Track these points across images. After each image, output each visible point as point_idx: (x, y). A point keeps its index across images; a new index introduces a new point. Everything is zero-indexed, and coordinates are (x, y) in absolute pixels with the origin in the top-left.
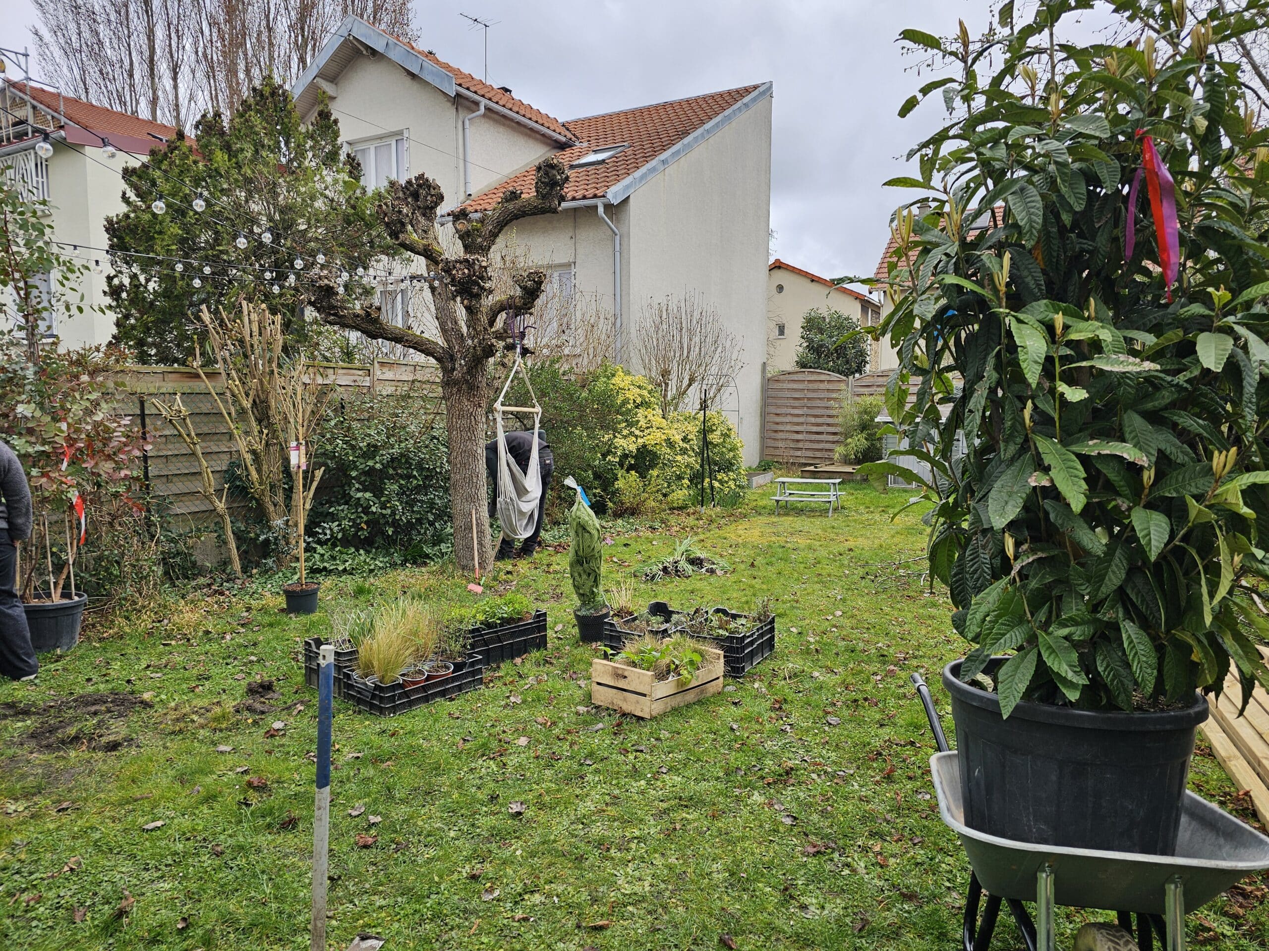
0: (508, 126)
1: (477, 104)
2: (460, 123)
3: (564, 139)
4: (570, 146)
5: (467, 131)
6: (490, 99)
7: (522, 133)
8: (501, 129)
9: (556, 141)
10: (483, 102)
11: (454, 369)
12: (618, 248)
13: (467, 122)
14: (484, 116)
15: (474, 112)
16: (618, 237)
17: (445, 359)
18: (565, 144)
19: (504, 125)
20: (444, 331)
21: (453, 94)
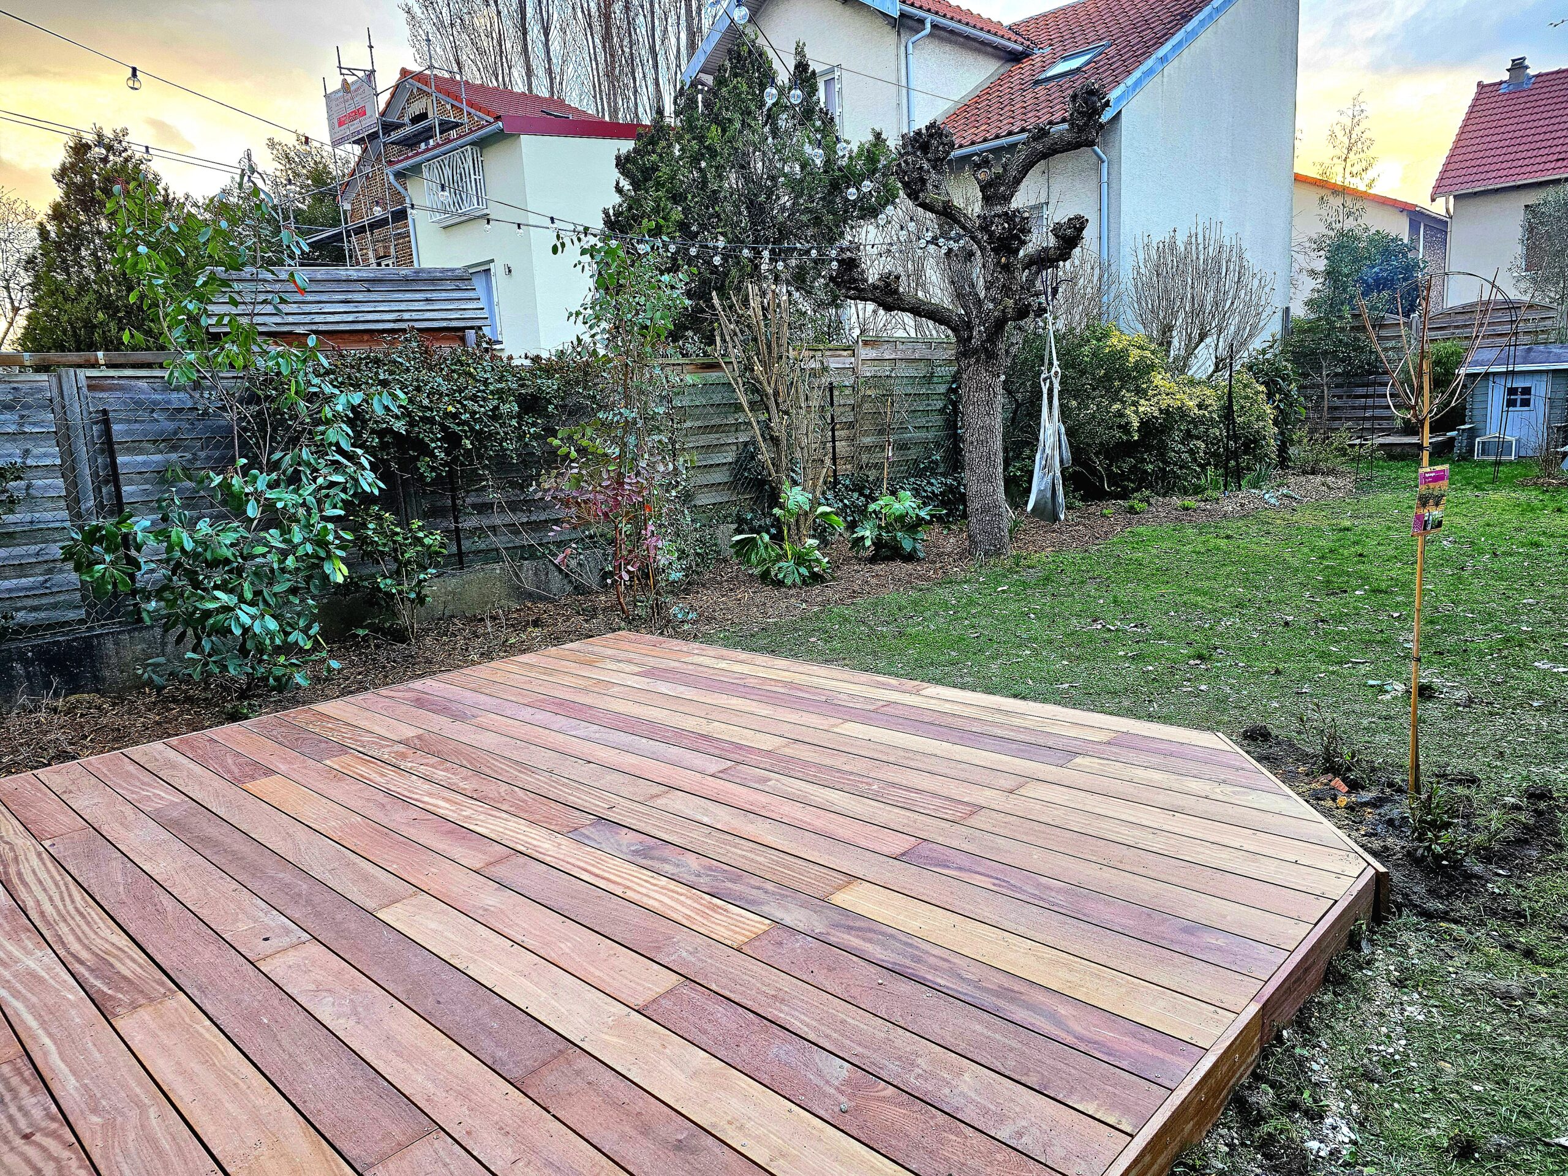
0: (956, 43)
1: (921, 21)
2: (903, 49)
3: (1021, 48)
4: (1027, 56)
5: (910, 57)
6: (937, 13)
7: (971, 49)
8: (948, 48)
9: (1010, 53)
10: (929, 18)
11: (970, 338)
12: (1105, 178)
13: (910, 46)
14: (930, 35)
15: (918, 32)
16: (1106, 164)
17: (961, 328)
18: (1022, 53)
19: (950, 42)
20: (959, 296)
21: (896, 15)
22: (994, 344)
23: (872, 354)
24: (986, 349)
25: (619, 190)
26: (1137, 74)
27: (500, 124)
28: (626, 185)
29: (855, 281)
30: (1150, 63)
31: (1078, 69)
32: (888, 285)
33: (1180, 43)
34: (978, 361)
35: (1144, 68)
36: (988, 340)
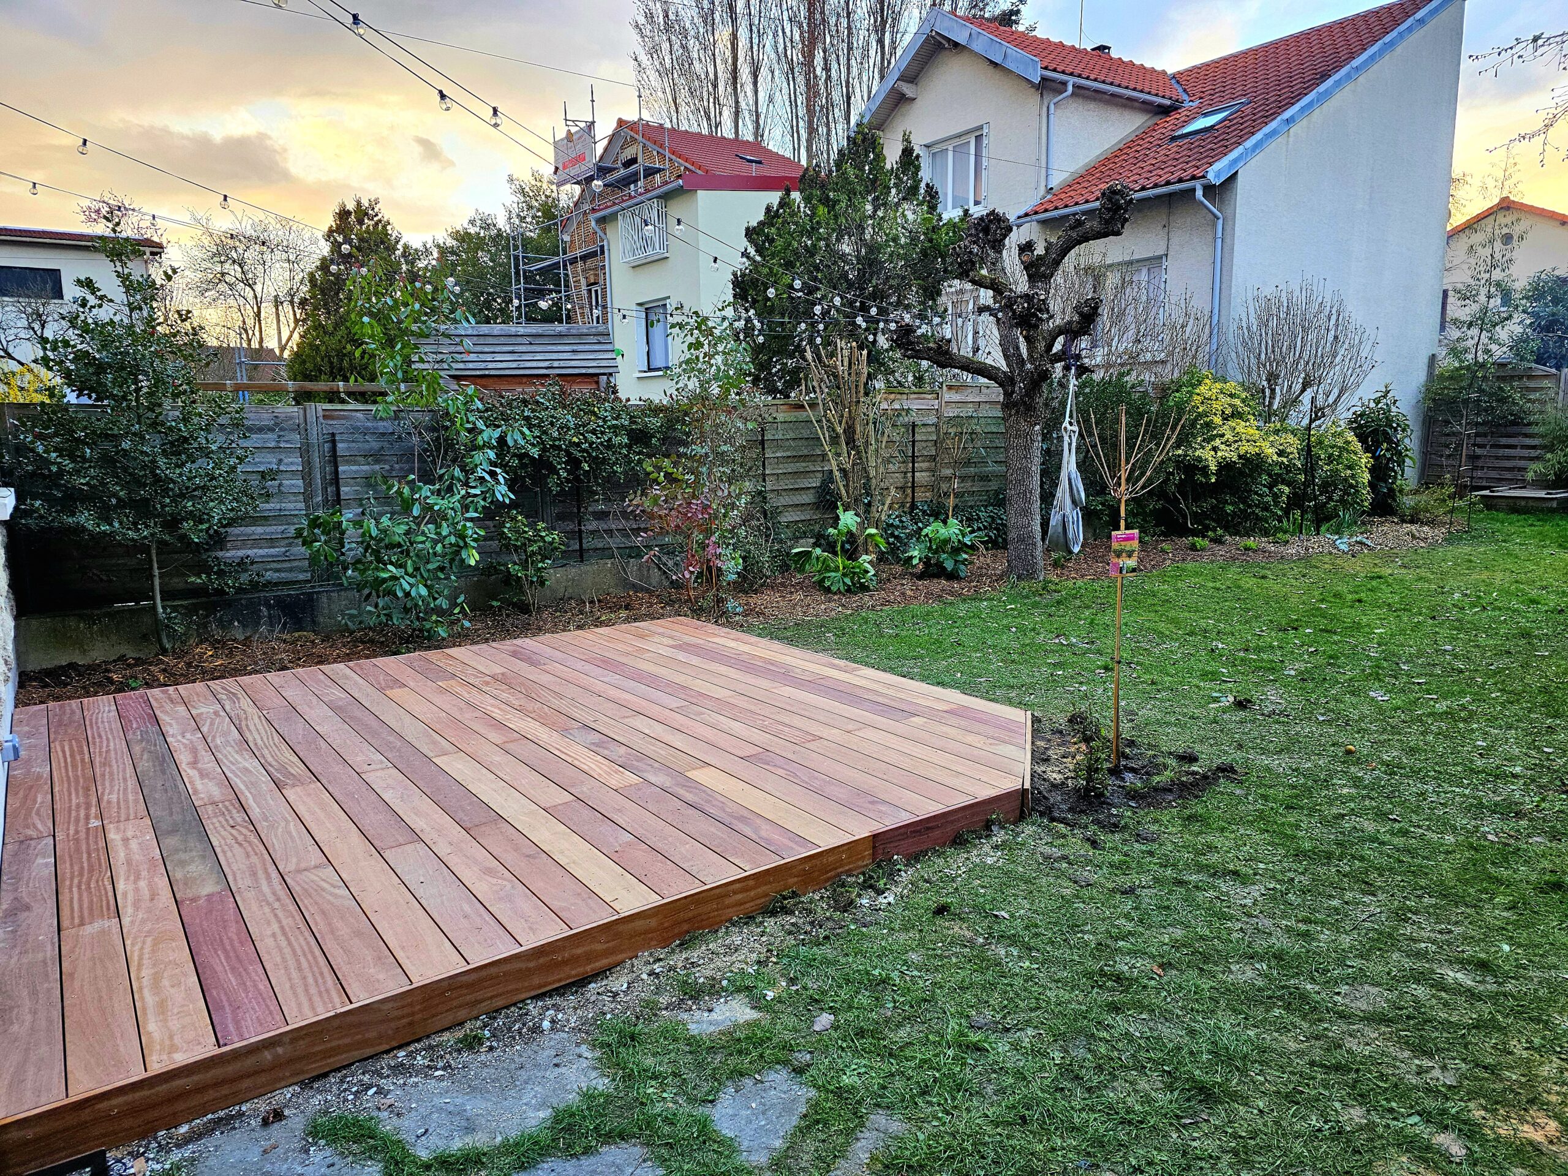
0: (1100, 100)
1: (1064, 84)
2: (1045, 109)
3: (1168, 102)
4: (1176, 109)
5: (1052, 117)
6: (1079, 76)
7: (1117, 105)
8: (1092, 105)
9: (1160, 106)
10: (1071, 81)
11: (1013, 392)
12: (1220, 234)
13: (1052, 106)
14: (1073, 94)
15: (1061, 93)
16: (1220, 221)
17: (1005, 381)
18: (1170, 107)
19: (1095, 100)
20: (1006, 357)
21: (1037, 80)
22: (1032, 398)
23: (955, 397)
24: (1025, 403)
25: (745, 254)
26: (1259, 136)
27: (681, 181)
28: (752, 251)
29: (912, 343)
30: (1273, 125)
31: (1212, 127)
32: (940, 347)
33: (1312, 102)
34: (1017, 412)
35: (1266, 130)
36: (1026, 395)
